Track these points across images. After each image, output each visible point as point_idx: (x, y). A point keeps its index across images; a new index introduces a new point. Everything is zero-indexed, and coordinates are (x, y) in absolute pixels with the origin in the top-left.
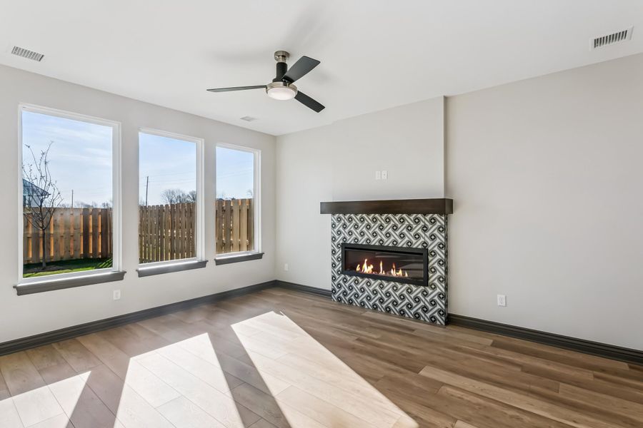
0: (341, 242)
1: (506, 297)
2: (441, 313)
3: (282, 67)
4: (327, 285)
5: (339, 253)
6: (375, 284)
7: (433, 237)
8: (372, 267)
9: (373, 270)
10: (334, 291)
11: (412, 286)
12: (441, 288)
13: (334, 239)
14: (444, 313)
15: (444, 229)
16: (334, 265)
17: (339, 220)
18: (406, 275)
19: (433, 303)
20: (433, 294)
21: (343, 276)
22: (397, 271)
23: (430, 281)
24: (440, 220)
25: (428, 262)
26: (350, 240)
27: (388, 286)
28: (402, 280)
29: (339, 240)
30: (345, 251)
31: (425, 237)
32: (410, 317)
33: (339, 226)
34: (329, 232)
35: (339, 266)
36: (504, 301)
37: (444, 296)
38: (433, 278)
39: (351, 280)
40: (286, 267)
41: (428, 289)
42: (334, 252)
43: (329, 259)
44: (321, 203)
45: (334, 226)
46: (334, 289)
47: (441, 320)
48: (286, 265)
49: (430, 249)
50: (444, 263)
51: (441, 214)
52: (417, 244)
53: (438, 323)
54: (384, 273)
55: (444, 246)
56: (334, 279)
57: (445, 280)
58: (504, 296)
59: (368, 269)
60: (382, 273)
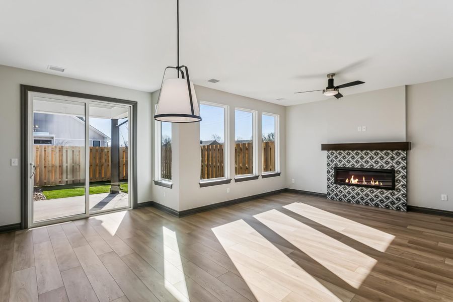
0: (334, 166)
1: (447, 196)
2: (404, 205)
3: (331, 82)
4: (324, 191)
5: (333, 172)
6: (358, 190)
7: (398, 163)
8: (357, 180)
9: (358, 182)
10: (329, 194)
11: (384, 190)
12: (404, 191)
13: (328, 165)
14: (406, 205)
15: (405, 159)
16: (328, 179)
17: (332, 154)
18: (381, 184)
19: (398, 199)
20: (398, 195)
21: (335, 185)
22: (375, 182)
23: (396, 187)
24: (403, 154)
25: (394, 177)
26: (340, 165)
27: (367, 191)
28: (376, 187)
29: (333, 165)
30: (337, 172)
31: (393, 163)
32: (382, 207)
33: (332, 157)
34: (325, 161)
35: (333, 179)
36: (446, 198)
37: (406, 195)
38: (398, 186)
39: (341, 188)
40: (293, 181)
41: (394, 191)
42: (328, 172)
43: (325, 176)
44: (322, 145)
45: (328, 157)
46: (328, 193)
47: (404, 209)
48: (293, 180)
49: (396, 169)
50: (405, 177)
51: (403, 150)
52: (387, 167)
53: (402, 210)
54: (366, 183)
55: (405, 168)
56: (328, 187)
57: (406, 186)
58: (446, 195)
59: (354, 181)
60: (365, 183)
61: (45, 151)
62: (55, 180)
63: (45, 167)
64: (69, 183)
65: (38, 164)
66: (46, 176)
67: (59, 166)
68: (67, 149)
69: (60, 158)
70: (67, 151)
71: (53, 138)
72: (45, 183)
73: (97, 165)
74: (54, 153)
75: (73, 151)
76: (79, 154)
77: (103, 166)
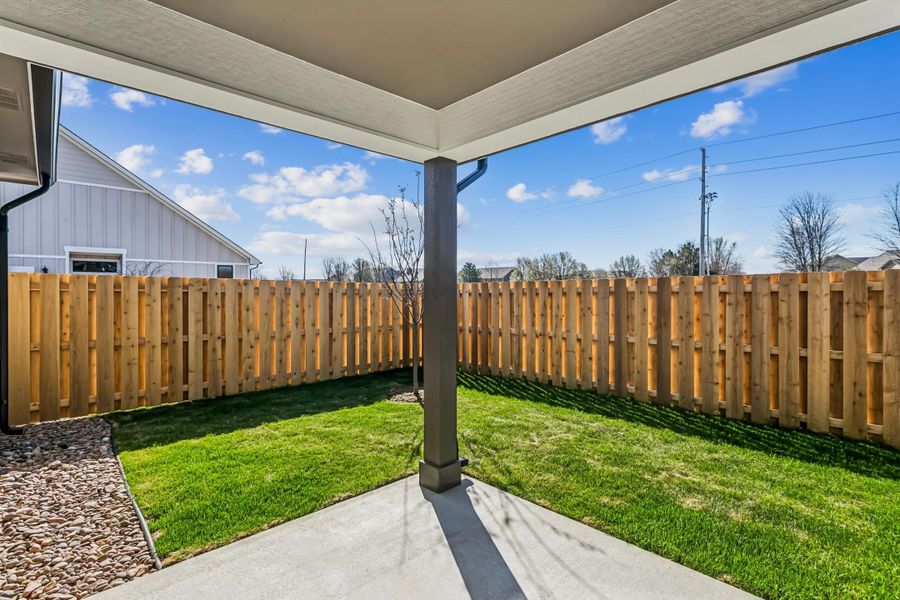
61: (117, 294)
62: (148, 389)
63: (117, 348)
64: (192, 397)
65: (94, 337)
66: (118, 378)
67: (164, 344)
68: (186, 287)
69: (167, 317)
70: (186, 295)
71: (120, 257)
72: (119, 402)
73: (273, 338)
74: (145, 300)
75: (205, 294)
76: (223, 306)
77: (290, 341)
